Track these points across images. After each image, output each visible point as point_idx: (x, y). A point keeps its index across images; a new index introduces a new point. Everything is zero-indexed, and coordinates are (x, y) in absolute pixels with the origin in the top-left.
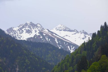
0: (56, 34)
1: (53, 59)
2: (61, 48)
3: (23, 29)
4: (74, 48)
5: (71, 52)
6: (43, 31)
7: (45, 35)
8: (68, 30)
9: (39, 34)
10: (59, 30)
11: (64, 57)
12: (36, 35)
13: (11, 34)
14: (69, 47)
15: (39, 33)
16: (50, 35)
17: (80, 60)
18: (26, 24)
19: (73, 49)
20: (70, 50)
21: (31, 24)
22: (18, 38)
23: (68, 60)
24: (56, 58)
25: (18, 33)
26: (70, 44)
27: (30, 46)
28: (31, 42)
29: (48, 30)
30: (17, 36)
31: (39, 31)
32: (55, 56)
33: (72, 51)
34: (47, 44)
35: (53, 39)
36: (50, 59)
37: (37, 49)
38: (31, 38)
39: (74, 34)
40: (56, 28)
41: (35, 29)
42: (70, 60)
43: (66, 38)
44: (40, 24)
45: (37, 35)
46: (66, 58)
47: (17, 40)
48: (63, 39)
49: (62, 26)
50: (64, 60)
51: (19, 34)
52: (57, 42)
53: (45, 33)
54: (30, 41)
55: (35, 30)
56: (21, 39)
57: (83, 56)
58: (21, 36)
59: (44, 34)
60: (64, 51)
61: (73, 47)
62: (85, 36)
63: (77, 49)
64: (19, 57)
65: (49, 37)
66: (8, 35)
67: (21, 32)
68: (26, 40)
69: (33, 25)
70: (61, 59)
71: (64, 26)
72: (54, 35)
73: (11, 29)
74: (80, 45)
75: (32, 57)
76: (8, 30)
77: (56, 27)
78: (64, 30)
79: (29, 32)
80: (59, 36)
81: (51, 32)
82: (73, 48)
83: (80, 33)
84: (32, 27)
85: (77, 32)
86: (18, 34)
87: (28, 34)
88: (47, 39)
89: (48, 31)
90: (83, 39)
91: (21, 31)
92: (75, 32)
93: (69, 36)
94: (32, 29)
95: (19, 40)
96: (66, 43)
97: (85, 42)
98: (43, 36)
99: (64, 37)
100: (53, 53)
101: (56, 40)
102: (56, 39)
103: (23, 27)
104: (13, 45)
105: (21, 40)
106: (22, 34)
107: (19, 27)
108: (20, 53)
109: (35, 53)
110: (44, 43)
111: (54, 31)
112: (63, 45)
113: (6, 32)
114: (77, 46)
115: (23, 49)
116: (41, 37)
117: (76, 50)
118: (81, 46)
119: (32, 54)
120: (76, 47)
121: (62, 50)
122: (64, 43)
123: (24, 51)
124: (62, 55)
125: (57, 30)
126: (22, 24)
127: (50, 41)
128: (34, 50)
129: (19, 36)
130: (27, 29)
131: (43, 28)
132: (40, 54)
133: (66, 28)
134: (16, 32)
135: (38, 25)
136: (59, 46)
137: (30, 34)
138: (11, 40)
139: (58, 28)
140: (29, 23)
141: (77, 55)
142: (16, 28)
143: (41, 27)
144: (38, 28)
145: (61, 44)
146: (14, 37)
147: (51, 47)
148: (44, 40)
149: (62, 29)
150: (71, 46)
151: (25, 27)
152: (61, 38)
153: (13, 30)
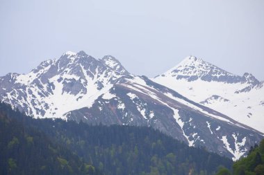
0: (176, 94)
2: (197, 143)
3: (54, 79)
4: (246, 143)
5: (234, 159)
6: (129, 83)
7: (135, 99)
8: (218, 76)
9: (114, 96)
10: (185, 77)
12: (100, 98)
13: (8, 100)
14: (224, 139)
15: (112, 91)
16: (155, 97)
18: (64, 60)
19: (242, 148)
20: (229, 149)
21: (81, 61)
22: (34, 112)
25: (35, 93)
26: (231, 129)
27: (82, 142)
28: (83, 125)
29: (144, 78)
30: (31, 106)
31: (112, 85)
33: (237, 155)
34: (144, 133)
35: (163, 112)
37: (107, 150)
38: (85, 109)
39: (243, 90)
40: (176, 71)
41: (96, 76)
43: (214, 105)
44: (113, 59)
45: (104, 97)
47: (31, 118)
48: (201, 110)
49: (197, 63)
51: (38, 97)
52: (181, 124)
53: (133, 92)
54: (81, 122)
55: (96, 79)
56: (48, 115)
58: (47, 106)
59: (132, 96)
60: (208, 154)
61: (240, 141)
63: (256, 145)
65: (151, 105)
67: (45, 89)
68: (65, 118)
69: (90, 63)
71: (204, 62)
72: (169, 95)
73: (7, 82)
77: (174, 68)
78: (203, 79)
79: (73, 87)
80: (186, 99)
81: (157, 86)
82: (243, 144)
84: (85, 72)
85: (256, 83)
86: (34, 96)
87: (73, 97)
88: (143, 112)
89: (144, 83)
91: (45, 86)
92: (246, 85)
93: (226, 100)
94: (88, 77)
95: (38, 119)
96: (215, 123)
99: (206, 101)
100: (168, 163)
101: (176, 116)
102: (176, 111)
103: (53, 71)
104: (16, 139)
105: (48, 121)
106: (51, 95)
107: (35, 71)
108: (44, 167)
109: (101, 164)
110: (131, 129)
111: (168, 81)
112: (202, 132)
115: (55, 151)
116: (122, 106)
117: (252, 150)
120: (253, 139)
121: (199, 151)
122: (209, 126)
123: (61, 160)
124: (202, 172)
125: (177, 79)
126: (48, 62)
127: (154, 118)
128: (97, 153)
129: (40, 104)
130: (66, 79)
131: (126, 72)
132: (118, 169)
133: (212, 68)
134: (27, 92)
135: (107, 63)
136: (187, 137)
137: (81, 97)
138: (8, 121)
139: (180, 69)
140: (72, 56)
141: (256, 169)
142: (27, 76)
143: (118, 67)
144: (106, 73)
145: (196, 131)
146: (21, 110)
147: (159, 141)
148: (132, 117)
149: (197, 73)
150: (234, 136)
151: (61, 71)
152: (196, 108)
153: (16, 82)
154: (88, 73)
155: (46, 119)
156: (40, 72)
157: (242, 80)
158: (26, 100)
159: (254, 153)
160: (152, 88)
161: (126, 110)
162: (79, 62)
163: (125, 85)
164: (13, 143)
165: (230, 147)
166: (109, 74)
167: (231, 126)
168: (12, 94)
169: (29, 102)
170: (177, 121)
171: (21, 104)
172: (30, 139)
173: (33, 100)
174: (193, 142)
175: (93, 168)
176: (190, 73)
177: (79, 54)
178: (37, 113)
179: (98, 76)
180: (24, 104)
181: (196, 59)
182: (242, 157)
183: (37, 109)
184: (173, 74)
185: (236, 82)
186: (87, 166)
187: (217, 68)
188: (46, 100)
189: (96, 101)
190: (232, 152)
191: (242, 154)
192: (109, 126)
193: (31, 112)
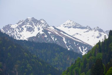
0: (64, 32)
1: (60, 63)
2: (71, 49)
3: (23, 27)
4: (87, 49)
5: (83, 55)
6: (48, 29)
7: (51, 34)
8: (78, 27)
9: (43, 33)
10: (67, 27)
11: (75, 61)
12: (39, 33)
13: (8, 33)
14: (80, 48)
15: (43, 31)
16: (57, 33)
17: (95, 64)
18: (27, 20)
19: (85, 51)
20: (81, 51)
21: (33, 21)
22: (17, 37)
23: (79, 64)
24: (64, 61)
25: (17, 31)
26: (82, 44)
27: (32, 48)
28: (33, 42)
29: (54, 27)
30: (16, 35)
31: (43, 29)
32: (63, 60)
33: (84, 53)
34: (53, 45)
35: (60, 38)
36: (57, 63)
37: (41, 51)
38: (34, 37)
39: (86, 32)
40: (64, 25)
41: (37, 26)
42: (82, 64)
43: (76, 36)
44: (44, 20)
45: (40, 33)
46: (77, 62)
47: (15, 40)
48: (72, 38)
49: (71, 22)
50: (74, 64)
51: (18, 32)
52: (66, 42)
53: (50, 31)
55: (37, 27)
56: (21, 39)
57: (98, 59)
58: (21, 36)
59: (50, 33)
60: (74, 53)
61: (85, 48)
62: (99, 34)
63: (90, 50)
64: (18, 61)
65: (56, 36)
66: (5, 34)
67: (21, 30)
68: (27, 40)
69: (36, 21)
70: (70, 64)
71: (73, 22)
72: (62, 33)
73: (8, 27)
74: (94, 46)
75: (34, 61)
76: (4, 28)
78: (74, 27)
79: (30, 29)
80: (67, 34)
81: (58, 29)
82: (86, 49)
83: (93, 31)
84: (34, 24)
85: (91, 29)
86: (17, 32)
87: (30, 33)
88: (53, 38)
89: (53, 29)
90: (98, 37)
91: (21, 29)
92: (87, 30)
93: (81, 35)
94: (35, 26)
95: (18, 40)
96: (77, 42)
97: (100, 41)
98: (47, 34)
99: (74, 35)
100: (61, 56)
101: (64, 40)
102: (64, 38)
103: (23, 24)
104: (10, 46)
105: (21, 41)
106: (22, 32)
107: (17, 24)
108: (20, 56)
109: (39, 55)
110: (49, 44)
111: (61, 28)
112: (73, 45)
113: (2, 31)
114: (91, 46)
115: (23, 51)
116: (46, 36)
117: (89, 51)
118: (96, 47)
119: (35, 58)
120: (89, 48)
121: (71, 52)
122: (75, 43)
123: (25, 54)
124: (72, 59)
125: (65, 27)
126: (22, 21)
127: (57, 40)
128: (37, 52)
129: (19, 35)
130: (28, 27)
131: (48, 25)
132: (44, 57)
133: (76, 24)
134: (14, 31)
135: (41, 21)
136: (67, 47)
137: (32, 33)
138: (8, 40)
139: (66, 24)
140: (30, 19)
141: (90, 58)
142: (15, 25)
143: (45, 23)
144: (41, 25)
145: (70, 45)
146: (12, 37)
147: (58, 48)
148: (49, 40)
149: (71, 25)
150: (83, 47)
151: (26, 24)
152: (71, 37)
153: (11, 27)
154: (35, 25)
155: (21, 40)
156: (19, 24)
157: (86, 28)
158: (14, 33)
159: (89, 53)
160: (56, 30)
161: (47, 38)
162: (32, 21)
163: (47, 29)
164: (9, 48)
165: (82, 50)
166: (42, 25)
167: (82, 43)
168: (9, 31)
169: (15, 34)
170: (64, 42)
171: (13, 35)
172: (15, 46)
173: (16, 33)
174: (69, 48)
175: (36, 57)
176: (69, 25)
177: (32, 18)
178: (18, 38)
179: (38, 26)
180: (14, 35)
181: (71, 21)
182: (85, 54)
183: (18, 37)
184: (63, 25)
185: (84, 29)
186: (34, 56)
187: (78, 24)
188: (21, 33)
189: (37, 34)
190: (82, 52)
191: (85, 53)
192: (41, 43)
193: (16, 37)
